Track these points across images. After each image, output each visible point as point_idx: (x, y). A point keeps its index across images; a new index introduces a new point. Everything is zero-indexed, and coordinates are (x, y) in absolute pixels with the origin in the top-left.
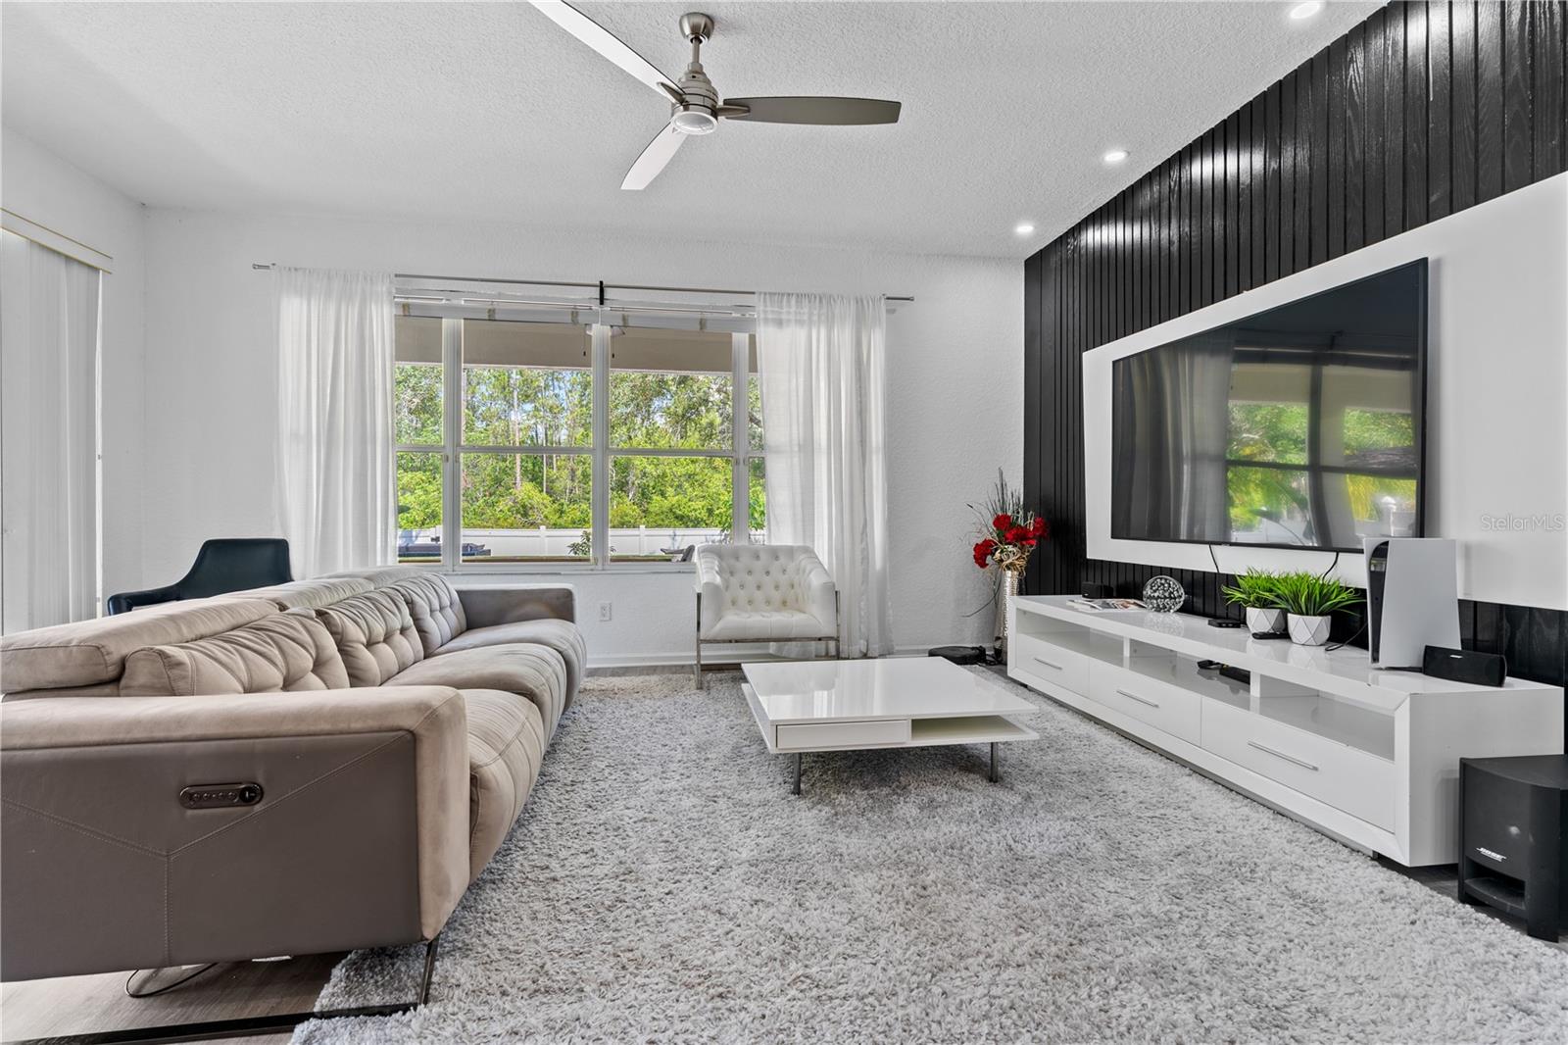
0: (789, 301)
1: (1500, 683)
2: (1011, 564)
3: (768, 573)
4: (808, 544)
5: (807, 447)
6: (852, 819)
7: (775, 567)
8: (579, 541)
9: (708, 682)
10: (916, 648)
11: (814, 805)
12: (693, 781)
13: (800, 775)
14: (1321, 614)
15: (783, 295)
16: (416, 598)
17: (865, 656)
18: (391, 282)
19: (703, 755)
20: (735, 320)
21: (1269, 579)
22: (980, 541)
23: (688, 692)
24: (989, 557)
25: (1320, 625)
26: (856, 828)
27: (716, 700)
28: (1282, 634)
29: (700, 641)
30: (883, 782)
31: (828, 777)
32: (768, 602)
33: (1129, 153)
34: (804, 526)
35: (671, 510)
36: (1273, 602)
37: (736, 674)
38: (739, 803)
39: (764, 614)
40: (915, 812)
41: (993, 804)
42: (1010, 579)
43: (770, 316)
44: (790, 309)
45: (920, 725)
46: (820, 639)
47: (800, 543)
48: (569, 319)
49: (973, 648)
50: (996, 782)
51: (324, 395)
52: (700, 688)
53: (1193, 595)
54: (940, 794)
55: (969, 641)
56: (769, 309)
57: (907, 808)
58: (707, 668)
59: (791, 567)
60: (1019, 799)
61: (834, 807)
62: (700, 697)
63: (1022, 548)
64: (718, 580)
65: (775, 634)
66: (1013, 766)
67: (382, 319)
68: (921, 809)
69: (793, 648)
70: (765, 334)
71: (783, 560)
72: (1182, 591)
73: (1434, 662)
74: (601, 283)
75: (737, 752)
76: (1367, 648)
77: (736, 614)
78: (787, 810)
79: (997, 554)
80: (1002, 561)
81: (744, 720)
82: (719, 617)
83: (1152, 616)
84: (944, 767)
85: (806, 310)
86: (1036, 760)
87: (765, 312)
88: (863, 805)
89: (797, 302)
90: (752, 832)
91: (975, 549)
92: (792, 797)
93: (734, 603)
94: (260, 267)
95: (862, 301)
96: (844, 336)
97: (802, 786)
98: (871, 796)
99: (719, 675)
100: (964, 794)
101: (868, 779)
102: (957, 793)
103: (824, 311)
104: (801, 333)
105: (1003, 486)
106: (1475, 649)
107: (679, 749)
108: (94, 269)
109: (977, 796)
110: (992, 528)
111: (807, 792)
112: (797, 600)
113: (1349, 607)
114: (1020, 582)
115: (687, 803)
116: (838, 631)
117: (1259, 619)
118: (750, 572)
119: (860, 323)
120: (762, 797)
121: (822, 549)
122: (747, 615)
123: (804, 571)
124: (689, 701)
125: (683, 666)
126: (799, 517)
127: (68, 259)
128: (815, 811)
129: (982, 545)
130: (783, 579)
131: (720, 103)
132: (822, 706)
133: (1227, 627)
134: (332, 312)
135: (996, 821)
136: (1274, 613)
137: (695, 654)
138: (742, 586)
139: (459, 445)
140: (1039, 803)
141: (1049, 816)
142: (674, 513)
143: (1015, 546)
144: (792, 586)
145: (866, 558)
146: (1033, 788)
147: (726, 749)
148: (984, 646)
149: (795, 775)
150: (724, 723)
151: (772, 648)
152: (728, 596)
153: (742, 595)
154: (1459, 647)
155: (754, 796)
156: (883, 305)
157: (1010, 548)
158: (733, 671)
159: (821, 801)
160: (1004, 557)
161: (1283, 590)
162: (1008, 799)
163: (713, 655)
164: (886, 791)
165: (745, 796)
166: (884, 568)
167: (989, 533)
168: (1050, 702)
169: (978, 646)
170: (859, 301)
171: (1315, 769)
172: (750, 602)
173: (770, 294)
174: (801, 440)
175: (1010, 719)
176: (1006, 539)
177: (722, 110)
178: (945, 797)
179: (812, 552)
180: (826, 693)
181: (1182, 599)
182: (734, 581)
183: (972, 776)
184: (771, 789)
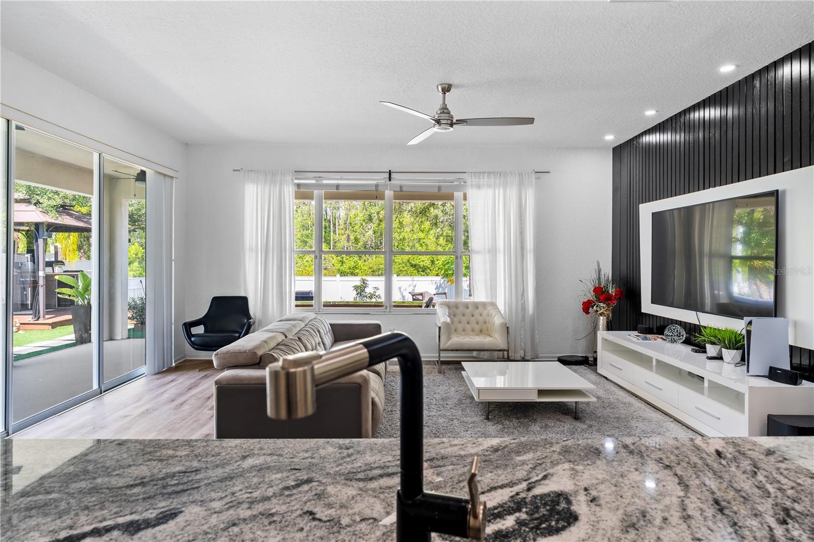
0: (483, 176)
2: (602, 313)
3: (473, 316)
4: (493, 301)
5: (493, 251)
6: (511, 430)
7: (476, 312)
8: (358, 284)
9: (444, 370)
10: (551, 355)
11: (495, 424)
12: (443, 412)
13: (489, 413)
14: (737, 349)
15: (481, 173)
16: (320, 330)
17: (524, 360)
18: (293, 175)
19: (445, 402)
20: (456, 186)
22: (586, 300)
23: (434, 374)
24: (591, 309)
25: (736, 354)
26: (512, 433)
27: (448, 379)
28: (720, 358)
29: (440, 350)
30: (526, 417)
31: (502, 413)
32: (473, 331)
33: (657, 111)
34: (491, 291)
35: (408, 261)
36: (716, 342)
37: (458, 366)
38: (463, 422)
39: (471, 337)
40: (538, 429)
41: (574, 428)
42: (602, 321)
43: (474, 183)
44: (484, 180)
45: (541, 392)
46: (500, 350)
47: (489, 300)
48: (374, 188)
49: (582, 357)
50: (578, 419)
51: (264, 229)
52: (440, 372)
53: (690, 334)
54: (551, 423)
55: (580, 353)
56: (474, 180)
57: (536, 427)
58: (443, 363)
59: (485, 313)
60: (586, 426)
61: (503, 425)
62: (441, 377)
63: (608, 305)
64: (448, 320)
65: (477, 347)
66: (588, 414)
67: (289, 191)
68: (541, 428)
69: (486, 355)
70: (471, 193)
71: (480, 309)
72: (684, 332)
73: (774, 374)
74: (390, 171)
75: (460, 402)
77: (458, 337)
78: (483, 425)
79: (595, 308)
80: (597, 311)
81: (462, 388)
82: (449, 338)
83: (668, 345)
84: (554, 412)
85: (493, 180)
86: (599, 412)
87: (471, 182)
88: (516, 425)
89: (488, 176)
90: (469, 432)
91: (583, 305)
92: (485, 421)
93: (456, 330)
94: (236, 170)
95: (522, 174)
96: (513, 193)
97: (490, 417)
98: (520, 422)
99: (448, 367)
100: (562, 423)
101: (519, 415)
102: (558, 423)
103: (502, 180)
104: (490, 192)
105: (600, 271)
107: (434, 400)
108: (172, 177)
109: (568, 424)
110: (593, 293)
111: (492, 419)
112: (488, 330)
114: (607, 323)
115: (441, 421)
116: (508, 346)
117: (712, 350)
118: (464, 315)
119: (521, 185)
120: (472, 420)
121: (501, 304)
122: (462, 338)
123: (491, 315)
124: (435, 378)
125: (430, 361)
126: (489, 287)
127: (165, 175)
128: (495, 426)
129: (586, 302)
130: (480, 319)
131: (454, 121)
132: (500, 382)
133: (699, 352)
134: (267, 191)
135: (573, 433)
136: (717, 348)
137: (438, 355)
138: (460, 322)
139: (322, 251)
140: (594, 429)
141: (598, 434)
142: (410, 263)
143: (604, 303)
144: (485, 323)
145: (524, 308)
146: (594, 423)
147: (456, 401)
148: (588, 355)
149: (487, 412)
150: (453, 389)
151: (475, 354)
152: (453, 327)
153: (460, 327)
155: (469, 419)
156: (533, 176)
157: (602, 305)
158: (457, 365)
159: (498, 423)
160: (598, 309)
162: (580, 426)
163: (445, 356)
164: (526, 420)
165: (465, 419)
166: (534, 313)
167: (591, 296)
168: (616, 386)
169: (584, 355)
170: (521, 175)
171: (719, 419)
172: (464, 330)
173: (474, 173)
174: (490, 245)
175: (585, 392)
176: (600, 300)
177: (455, 124)
178: (553, 424)
179: (496, 305)
180: (503, 377)
181: (685, 336)
182: (456, 319)
183: (567, 417)
184: (475, 417)
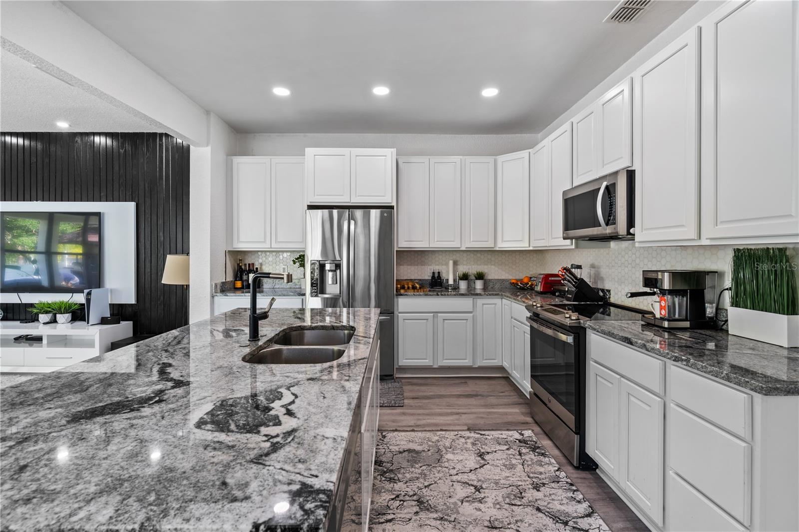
1: (119, 323)
14: (69, 313)
21: (48, 304)
25: (68, 316)
28: (53, 321)
36: (50, 311)
53: (8, 313)
72: (2, 312)
73: (104, 321)
76: (85, 321)
106: (113, 316)
113: (77, 310)
117: (43, 318)
133: (29, 322)
136: (50, 315)
154: (109, 316)
161: (54, 307)
181: (2, 315)
